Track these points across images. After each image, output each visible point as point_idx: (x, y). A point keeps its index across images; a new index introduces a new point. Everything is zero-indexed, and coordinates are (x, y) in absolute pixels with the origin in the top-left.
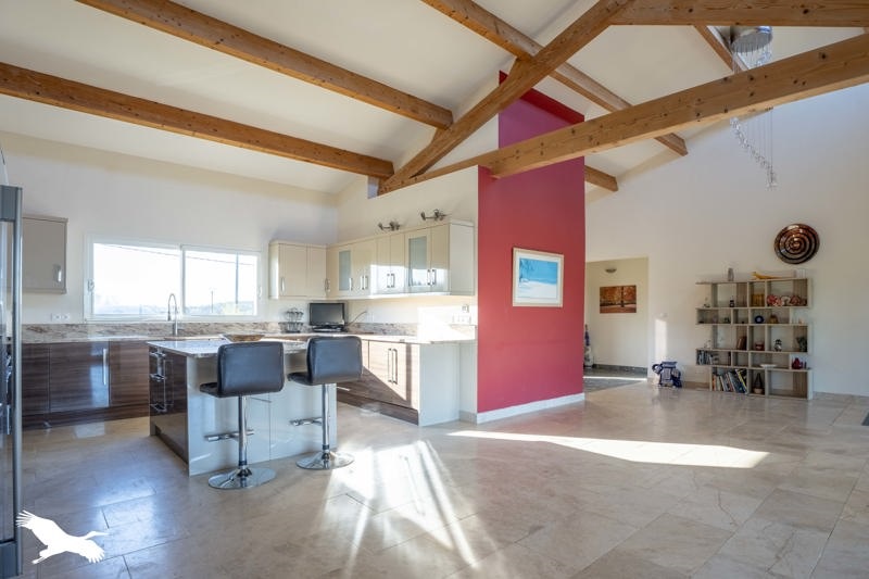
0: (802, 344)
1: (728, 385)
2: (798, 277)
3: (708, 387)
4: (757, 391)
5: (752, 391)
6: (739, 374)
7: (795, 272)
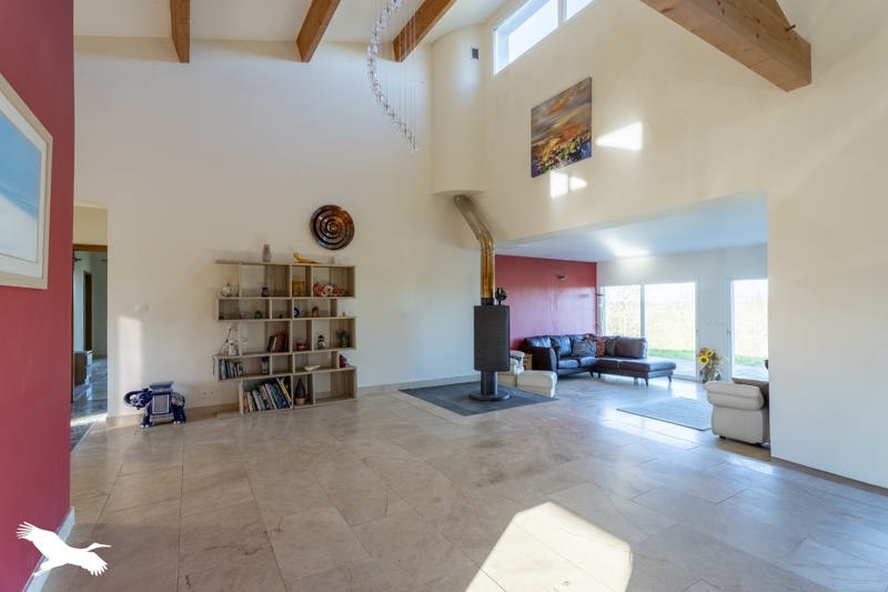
0: (345, 337)
1: (265, 402)
2: (336, 264)
3: (237, 410)
4: (301, 401)
5: (295, 403)
6: (281, 383)
7: (333, 258)
